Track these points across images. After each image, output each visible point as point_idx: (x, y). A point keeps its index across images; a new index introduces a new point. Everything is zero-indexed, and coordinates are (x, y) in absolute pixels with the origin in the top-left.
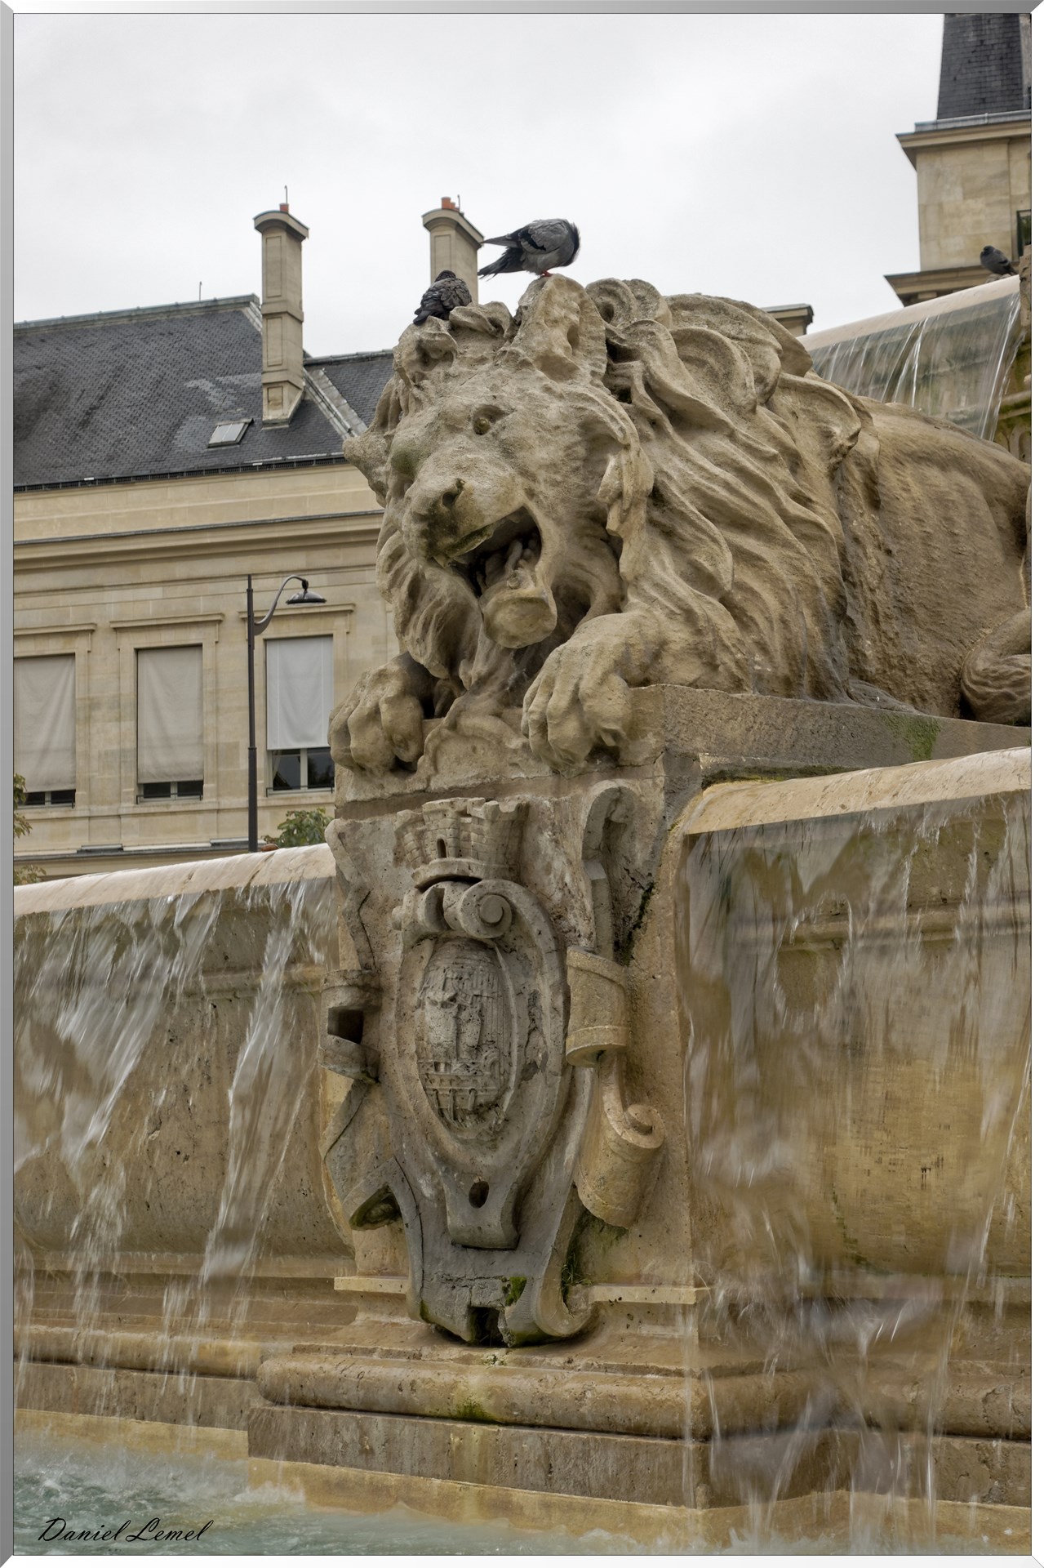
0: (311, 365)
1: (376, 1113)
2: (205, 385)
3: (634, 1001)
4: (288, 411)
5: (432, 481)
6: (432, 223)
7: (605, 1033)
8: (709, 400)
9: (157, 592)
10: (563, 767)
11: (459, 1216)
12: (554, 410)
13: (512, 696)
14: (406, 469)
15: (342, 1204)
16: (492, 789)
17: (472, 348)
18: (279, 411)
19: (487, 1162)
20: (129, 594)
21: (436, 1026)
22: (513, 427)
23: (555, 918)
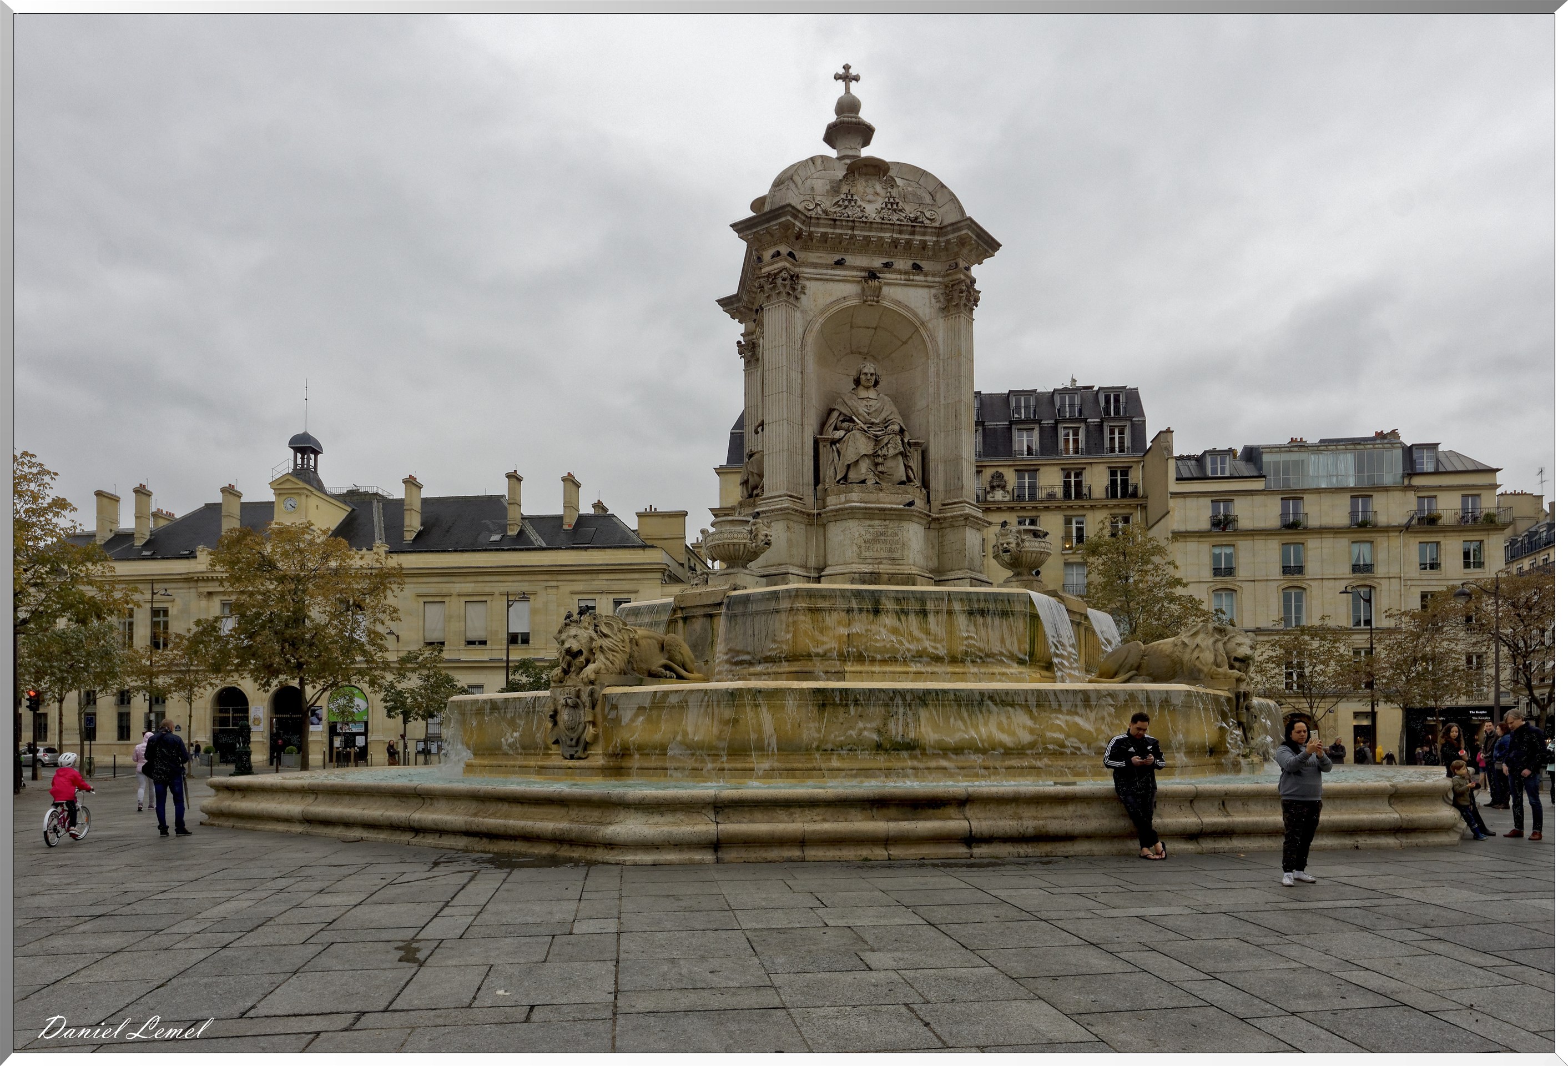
0: (524, 518)
1: (556, 729)
2: (488, 522)
3: (595, 716)
4: (516, 533)
5: (567, 645)
6: (564, 480)
7: (590, 719)
8: (610, 634)
9: (473, 585)
10: (585, 684)
11: (569, 742)
12: (586, 635)
13: (578, 674)
14: (563, 642)
15: (550, 741)
16: (575, 686)
17: (573, 624)
18: (513, 532)
19: (573, 735)
20: (463, 585)
21: (566, 717)
22: (580, 637)
23: (584, 704)
